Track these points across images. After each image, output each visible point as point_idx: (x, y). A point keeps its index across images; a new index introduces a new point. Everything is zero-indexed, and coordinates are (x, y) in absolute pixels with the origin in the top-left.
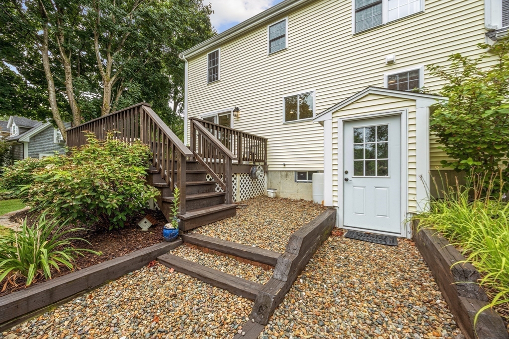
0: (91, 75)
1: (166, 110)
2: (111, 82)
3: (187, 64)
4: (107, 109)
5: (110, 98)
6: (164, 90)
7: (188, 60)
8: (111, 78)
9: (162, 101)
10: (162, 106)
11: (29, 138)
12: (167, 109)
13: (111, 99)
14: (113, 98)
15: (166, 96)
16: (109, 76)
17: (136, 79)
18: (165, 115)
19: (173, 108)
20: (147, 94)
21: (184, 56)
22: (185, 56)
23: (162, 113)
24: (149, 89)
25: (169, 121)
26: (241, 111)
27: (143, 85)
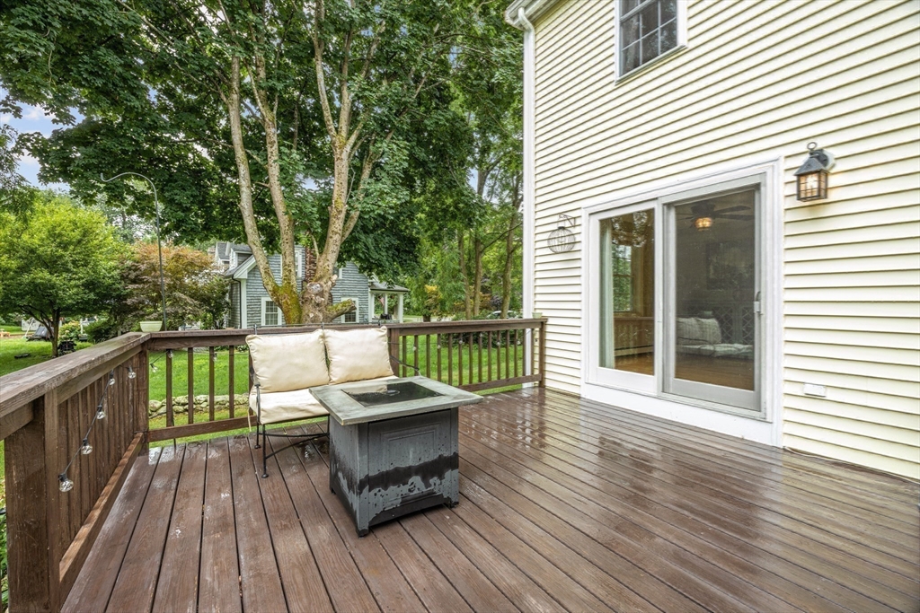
0: (323, 143)
1: (463, 195)
2: (348, 148)
3: (533, 33)
4: (340, 212)
5: (345, 185)
6: (459, 149)
7: (535, 20)
8: (348, 139)
9: (455, 175)
10: (455, 187)
11: (246, 272)
12: (465, 193)
13: (349, 188)
14: (353, 185)
15: (462, 163)
16: (344, 134)
17: (399, 132)
18: (461, 205)
19: (476, 189)
20: (423, 164)
21: (521, 11)
22: (526, 8)
23: (454, 201)
24: (428, 153)
25: (470, 220)
26: (841, 166)
27: (415, 143)
